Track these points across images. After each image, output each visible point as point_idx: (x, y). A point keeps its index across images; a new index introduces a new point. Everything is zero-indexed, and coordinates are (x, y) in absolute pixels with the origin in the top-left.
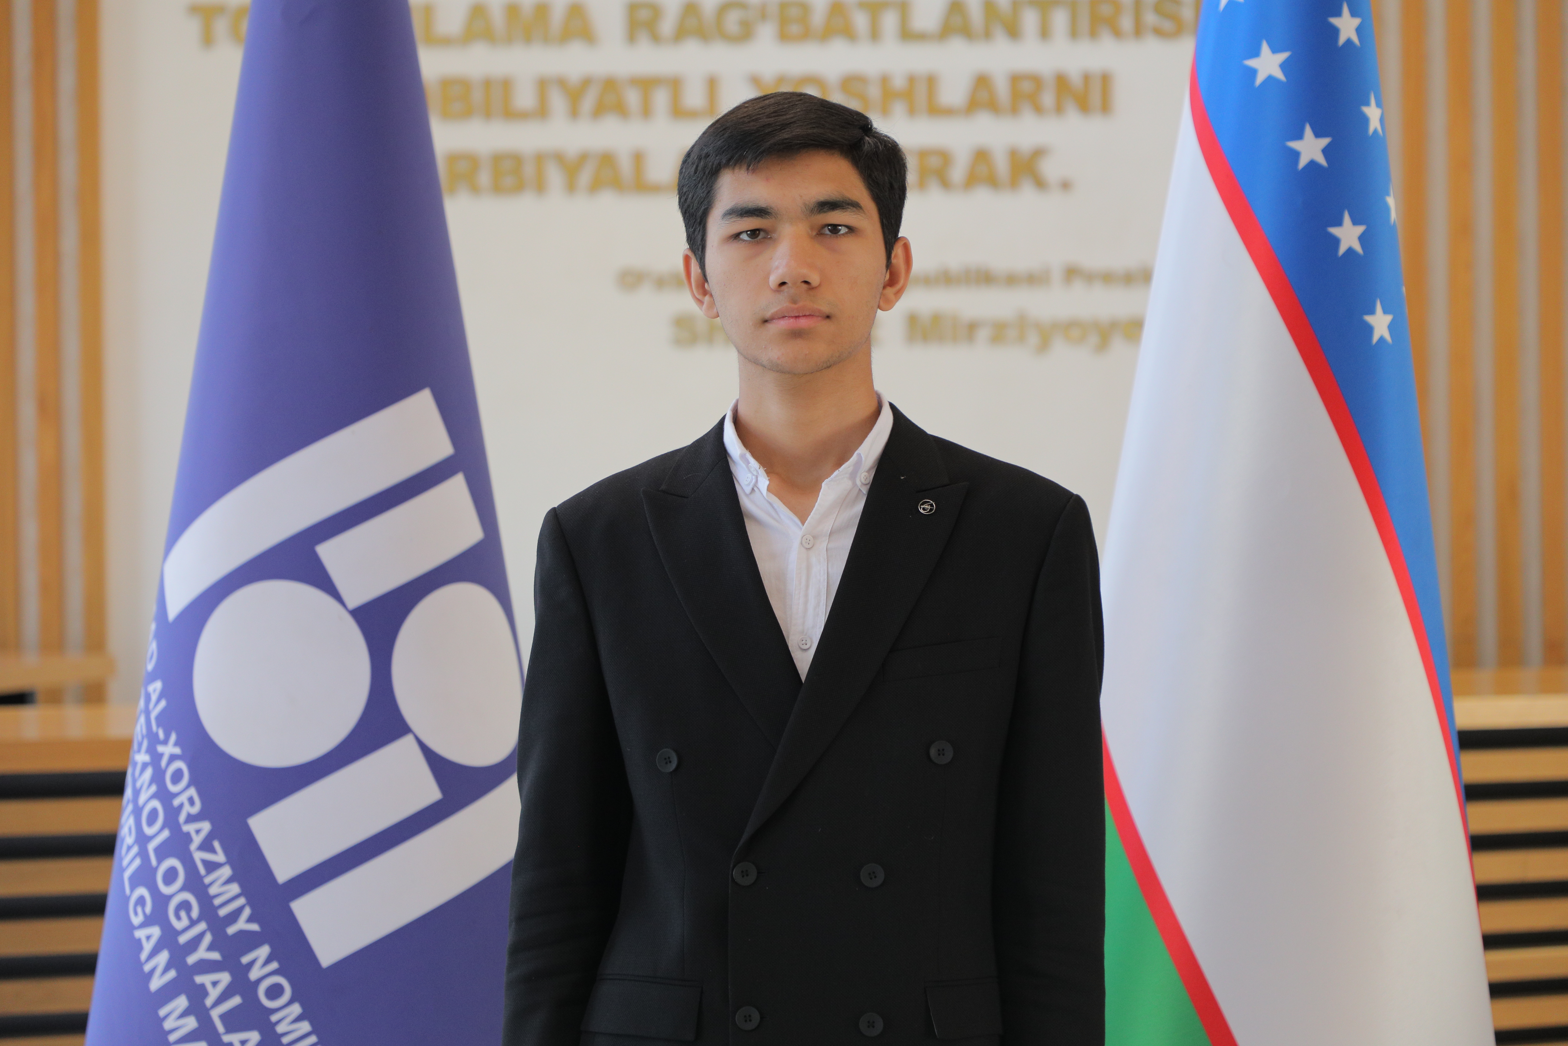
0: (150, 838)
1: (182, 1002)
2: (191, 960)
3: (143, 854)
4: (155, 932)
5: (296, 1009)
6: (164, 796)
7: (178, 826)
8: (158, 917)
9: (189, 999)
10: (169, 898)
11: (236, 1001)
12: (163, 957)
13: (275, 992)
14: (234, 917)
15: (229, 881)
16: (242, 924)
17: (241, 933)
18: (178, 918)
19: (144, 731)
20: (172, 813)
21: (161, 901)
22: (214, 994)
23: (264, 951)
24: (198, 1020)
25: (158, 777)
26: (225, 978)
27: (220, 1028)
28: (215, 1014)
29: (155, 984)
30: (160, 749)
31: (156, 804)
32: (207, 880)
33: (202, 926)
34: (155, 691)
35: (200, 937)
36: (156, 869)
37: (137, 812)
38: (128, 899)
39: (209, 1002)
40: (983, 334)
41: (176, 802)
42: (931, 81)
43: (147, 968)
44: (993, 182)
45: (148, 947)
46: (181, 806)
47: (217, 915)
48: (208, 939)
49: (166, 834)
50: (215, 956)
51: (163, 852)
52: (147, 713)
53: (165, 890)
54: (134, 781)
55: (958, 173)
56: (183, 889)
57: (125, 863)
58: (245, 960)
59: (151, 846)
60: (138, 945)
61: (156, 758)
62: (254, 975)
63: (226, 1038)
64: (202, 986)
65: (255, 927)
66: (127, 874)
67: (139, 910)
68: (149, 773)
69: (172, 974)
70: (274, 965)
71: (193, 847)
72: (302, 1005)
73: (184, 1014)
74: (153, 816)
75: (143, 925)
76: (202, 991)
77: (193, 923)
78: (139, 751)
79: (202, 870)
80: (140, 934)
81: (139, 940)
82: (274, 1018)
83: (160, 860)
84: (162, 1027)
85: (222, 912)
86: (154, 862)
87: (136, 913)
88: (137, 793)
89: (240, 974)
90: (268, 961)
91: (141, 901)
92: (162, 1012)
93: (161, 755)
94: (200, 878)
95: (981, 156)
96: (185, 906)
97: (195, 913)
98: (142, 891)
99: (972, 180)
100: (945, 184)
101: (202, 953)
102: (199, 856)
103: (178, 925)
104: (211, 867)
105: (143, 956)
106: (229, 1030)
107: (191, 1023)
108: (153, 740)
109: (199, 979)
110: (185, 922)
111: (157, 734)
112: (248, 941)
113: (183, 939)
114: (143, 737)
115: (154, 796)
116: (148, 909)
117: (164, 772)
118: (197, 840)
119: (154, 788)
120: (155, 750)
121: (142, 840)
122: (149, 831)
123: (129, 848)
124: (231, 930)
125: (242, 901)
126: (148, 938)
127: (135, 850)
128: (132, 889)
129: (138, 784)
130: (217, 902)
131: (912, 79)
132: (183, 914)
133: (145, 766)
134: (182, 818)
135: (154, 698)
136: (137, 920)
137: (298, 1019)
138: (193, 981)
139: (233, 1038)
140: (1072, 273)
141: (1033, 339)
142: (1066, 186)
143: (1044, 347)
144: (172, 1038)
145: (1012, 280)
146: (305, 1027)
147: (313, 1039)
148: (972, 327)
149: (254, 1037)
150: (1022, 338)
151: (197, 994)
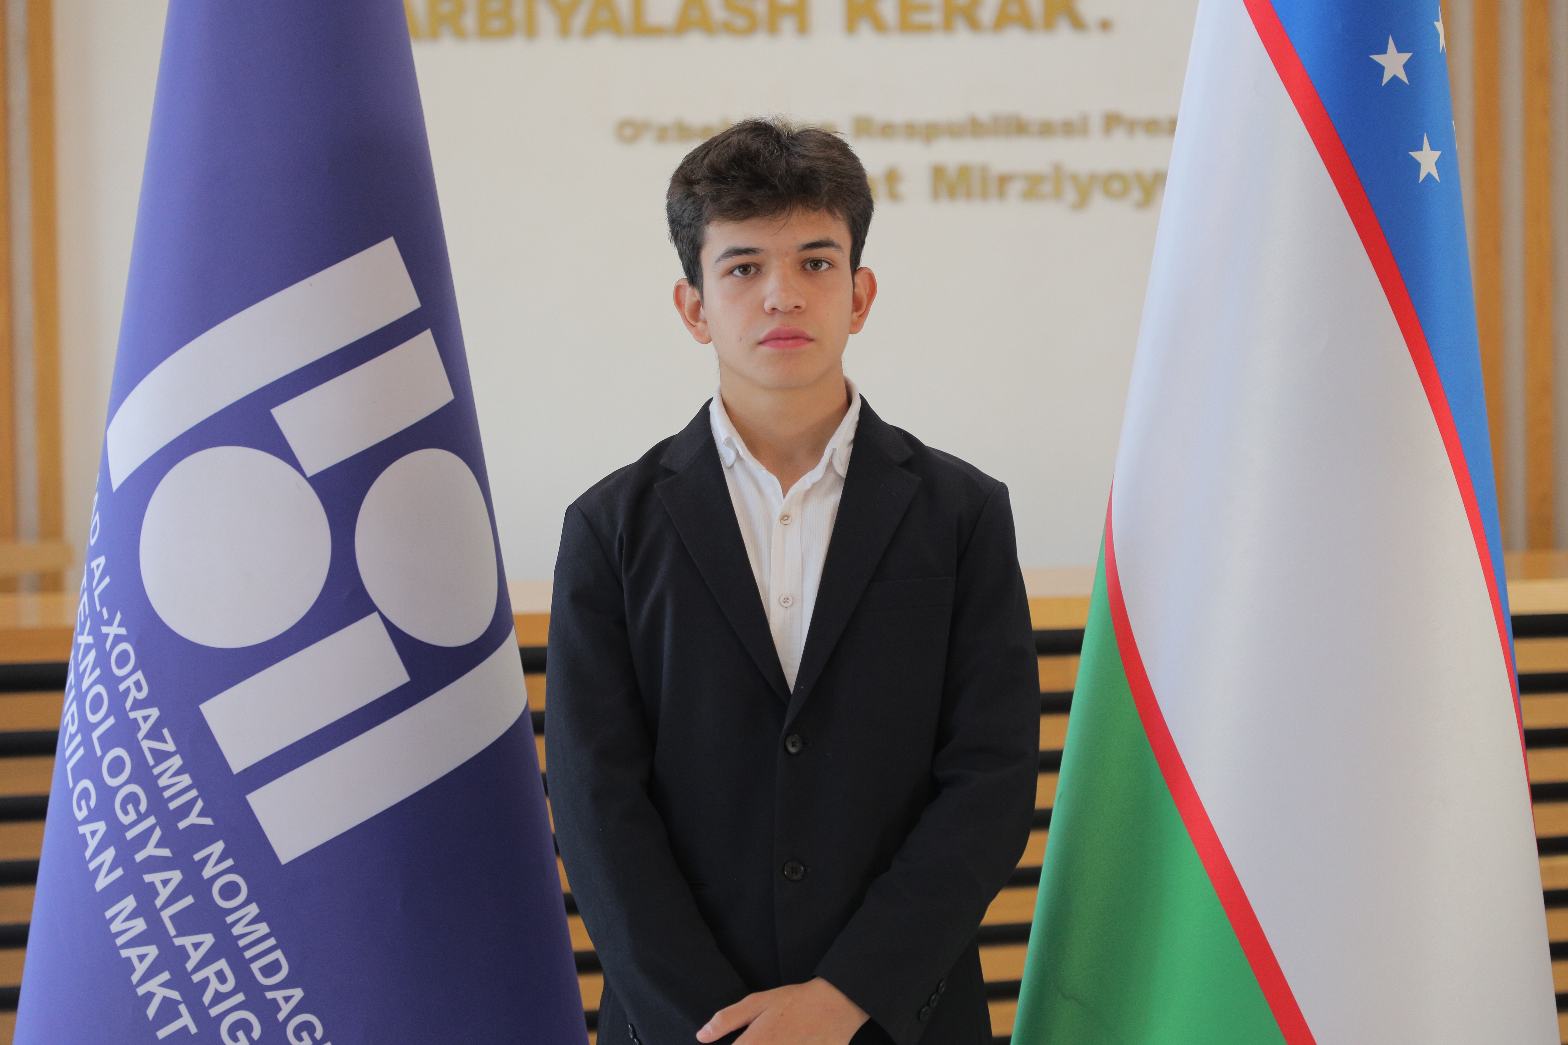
0: (95, 726)
1: (129, 903)
2: (139, 857)
3: (87, 743)
4: (101, 827)
5: (253, 910)
6: (109, 680)
7: (125, 713)
8: (103, 811)
9: (138, 899)
10: (115, 790)
11: (189, 900)
12: (109, 854)
13: (230, 891)
14: (185, 810)
15: (179, 772)
16: (194, 818)
17: (193, 828)
18: (125, 812)
19: (87, 611)
20: (118, 699)
21: (107, 794)
22: (164, 893)
23: (218, 847)
24: (148, 921)
25: (102, 661)
26: (176, 876)
27: (172, 931)
28: (166, 915)
29: (101, 883)
30: (105, 629)
31: (99, 689)
32: (156, 771)
33: (151, 821)
34: (98, 566)
35: (148, 832)
36: (101, 759)
37: (81, 698)
38: (71, 792)
39: (159, 902)
40: (1016, 188)
41: (122, 687)
43: (92, 866)
44: (1025, 22)
45: (93, 844)
46: (128, 690)
47: (167, 808)
48: (157, 833)
49: (111, 721)
50: (166, 852)
51: (107, 742)
52: (90, 591)
53: (111, 782)
54: (77, 666)
55: (987, 13)
56: (130, 780)
57: (68, 753)
58: (198, 857)
59: (96, 735)
60: (82, 842)
61: (100, 639)
62: (208, 872)
63: (178, 941)
64: (152, 886)
65: (208, 821)
66: (70, 766)
67: (83, 803)
68: (92, 656)
69: (119, 872)
70: (229, 862)
71: (141, 735)
72: (260, 905)
73: (132, 916)
74: (97, 703)
75: (87, 821)
76: (151, 891)
77: (141, 818)
78: (82, 632)
79: (151, 760)
80: (84, 829)
81: (83, 837)
82: (229, 919)
83: (105, 750)
84: (108, 930)
85: (173, 805)
86: (98, 752)
87: (80, 807)
88: (80, 677)
89: (192, 871)
90: (222, 858)
91: (85, 794)
92: (109, 914)
93: (105, 636)
94: (149, 769)
96: (132, 798)
97: (143, 807)
98: (86, 783)
99: (1003, 21)
100: (974, 24)
101: (151, 850)
102: (146, 745)
103: (126, 820)
104: (161, 756)
105: (88, 854)
106: (181, 932)
107: (140, 925)
108: (97, 621)
109: (148, 878)
110: (133, 816)
111: (101, 614)
112: (201, 836)
113: (130, 835)
114: (86, 618)
115: (98, 681)
116: (93, 802)
117: (108, 655)
118: (145, 728)
119: (98, 672)
120: (99, 630)
121: (86, 728)
122: (93, 719)
123: (72, 737)
124: (182, 825)
125: (194, 793)
126: (93, 833)
127: (78, 738)
128: (76, 781)
129: (81, 668)
130: (167, 794)
132: (130, 807)
133: (88, 647)
134: (128, 704)
135: (97, 574)
136: (80, 815)
137: (256, 920)
138: (142, 880)
139: (187, 941)
140: (1112, 121)
141: (1070, 195)
142: (1105, 25)
143: (1082, 202)
144: (120, 941)
145: (1047, 129)
146: (263, 928)
147: (272, 942)
148: (1004, 180)
149: (208, 940)
150: (1058, 194)
151: (147, 894)
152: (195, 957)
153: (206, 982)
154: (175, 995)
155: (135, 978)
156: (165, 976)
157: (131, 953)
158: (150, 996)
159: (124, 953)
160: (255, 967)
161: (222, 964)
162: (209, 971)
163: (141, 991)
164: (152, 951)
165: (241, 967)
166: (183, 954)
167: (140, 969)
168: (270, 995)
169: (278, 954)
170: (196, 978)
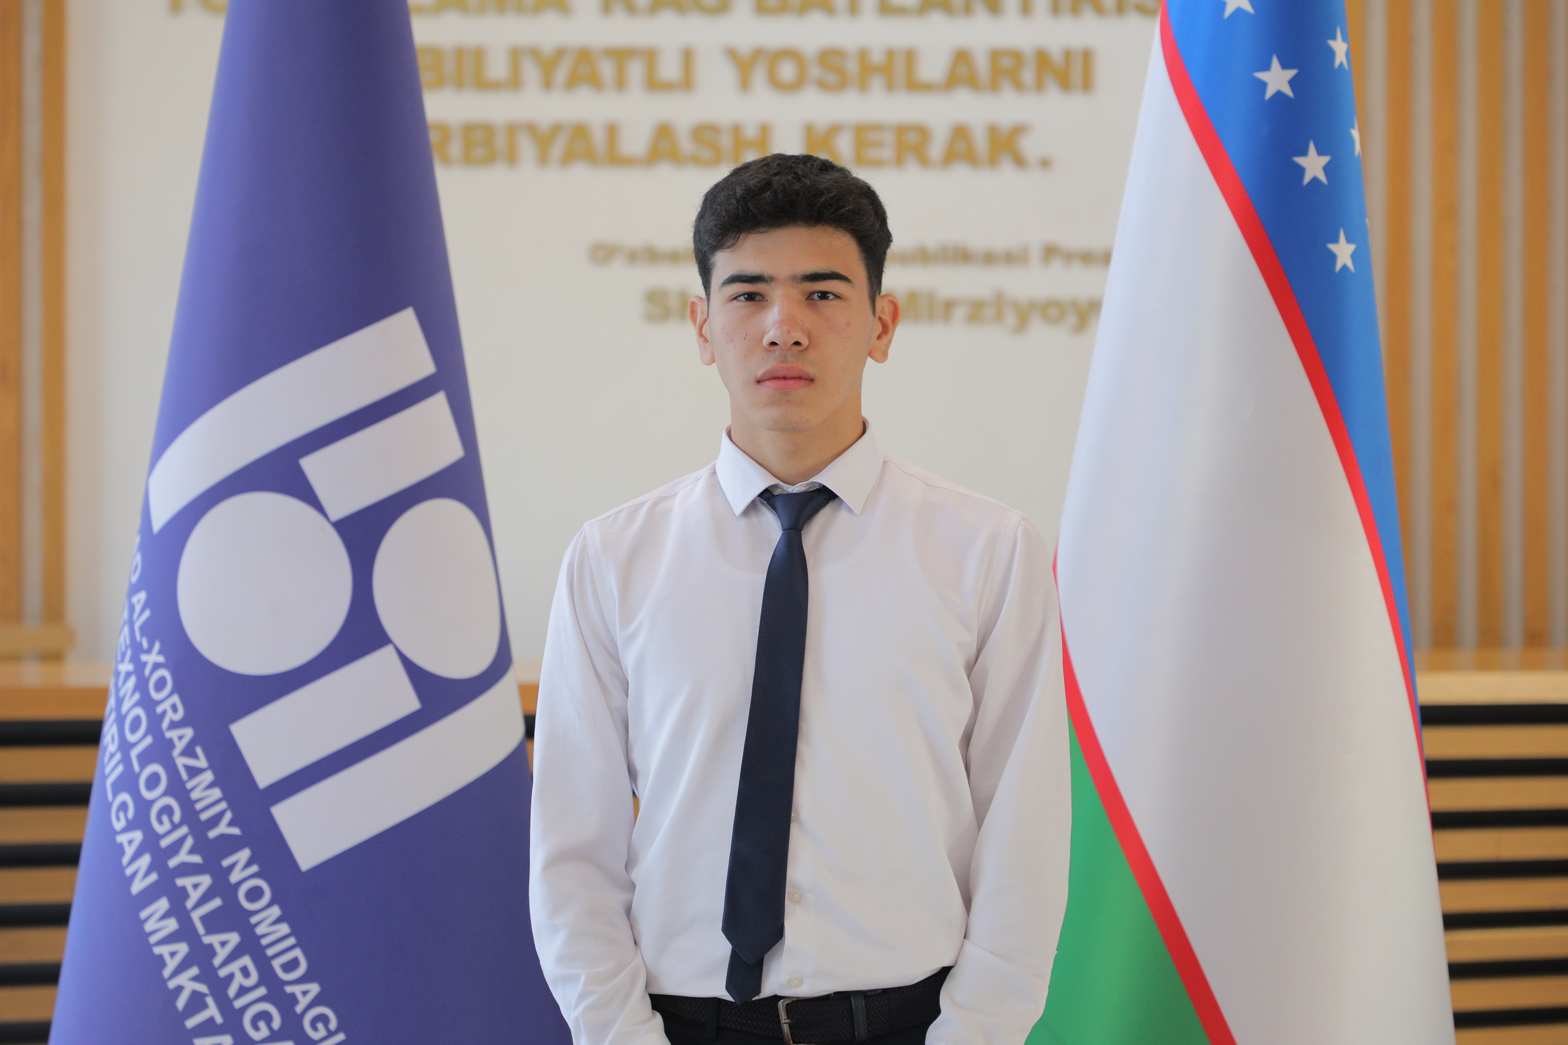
0: (134, 745)
1: (163, 904)
2: (173, 863)
3: (126, 760)
4: (137, 836)
5: (275, 911)
6: (147, 703)
7: (162, 733)
8: (140, 821)
9: (171, 901)
10: (152, 803)
11: (217, 903)
12: (145, 860)
13: (255, 894)
14: (215, 820)
15: (210, 786)
16: (223, 828)
17: (223, 837)
18: (160, 822)
19: (128, 641)
20: (155, 720)
21: (143, 806)
22: (194, 896)
23: (244, 854)
24: (179, 921)
25: (142, 686)
26: (206, 881)
27: (201, 930)
28: (196, 916)
29: (137, 887)
30: (144, 658)
31: (139, 711)
32: (189, 785)
33: (184, 830)
34: (139, 601)
35: (181, 841)
36: (139, 775)
37: (120, 720)
38: (110, 805)
39: (190, 904)
40: (960, 313)
41: (159, 709)
42: (910, 56)
43: (129, 872)
44: (971, 158)
45: (129, 851)
46: (164, 713)
47: (198, 819)
48: (189, 842)
49: (149, 740)
50: (197, 859)
51: (145, 758)
52: (131, 623)
53: (147, 795)
54: (118, 690)
55: (936, 149)
56: (166, 794)
57: (108, 770)
58: (226, 863)
59: (134, 753)
60: (120, 850)
61: (139, 666)
62: (234, 877)
63: (207, 940)
64: (183, 889)
65: (236, 831)
66: (109, 782)
67: (122, 815)
68: (132, 681)
69: (154, 877)
70: (254, 868)
71: (176, 753)
72: (282, 908)
73: (165, 916)
74: (136, 724)
75: (125, 830)
76: (183, 893)
77: (175, 827)
78: (122, 660)
79: (184, 776)
80: (122, 839)
81: (121, 845)
82: (254, 920)
83: (143, 766)
84: (143, 929)
85: (204, 816)
86: (137, 768)
87: (118, 819)
88: (120, 701)
89: (221, 877)
90: (248, 864)
91: (124, 806)
92: (143, 915)
93: (145, 664)
94: (183, 783)
95: (960, 133)
96: (167, 810)
97: (177, 817)
98: (125, 797)
99: (950, 157)
100: (924, 161)
101: (183, 856)
102: (181, 762)
103: (160, 829)
104: (193, 772)
105: (125, 860)
106: (210, 931)
107: (172, 925)
108: (137, 649)
109: (180, 882)
110: (167, 826)
111: (141, 644)
112: (229, 845)
113: (164, 843)
114: (126, 648)
115: (138, 704)
116: (131, 813)
117: (147, 681)
118: (180, 746)
119: (137, 696)
120: (139, 659)
121: (125, 747)
122: (131, 738)
123: (112, 756)
124: (212, 834)
125: (223, 805)
126: (130, 842)
127: (118, 757)
128: (115, 795)
129: (121, 693)
130: (199, 806)
131: (890, 54)
132: (165, 818)
133: (128, 675)
134: (165, 724)
135: (138, 608)
136: (118, 825)
137: (278, 921)
138: (174, 884)
139: (213, 940)
140: (1050, 252)
141: (1011, 319)
142: (1045, 163)
143: (1022, 325)
144: (153, 939)
145: (989, 258)
146: (284, 929)
147: (292, 941)
148: (949, 306)
149: (234, 938)
150: (999, 318)
151: (178, 897)
152: (222, 954)
153: (231, 976)
154: (203, 988)
155: (166, 973)
156: (194, 971)
157: (163, 950)
158: (179, 989)
159: (157, 950)
160: (276, 964)
161: (246, 961)
162: (234, 967)
163: (172, 984)
164: (182, 949)
165: (263, 963)
166: (210, 951)
167: (171, 965)
168: (289, 989)
169: (297, 953)
170: (223, 973)
